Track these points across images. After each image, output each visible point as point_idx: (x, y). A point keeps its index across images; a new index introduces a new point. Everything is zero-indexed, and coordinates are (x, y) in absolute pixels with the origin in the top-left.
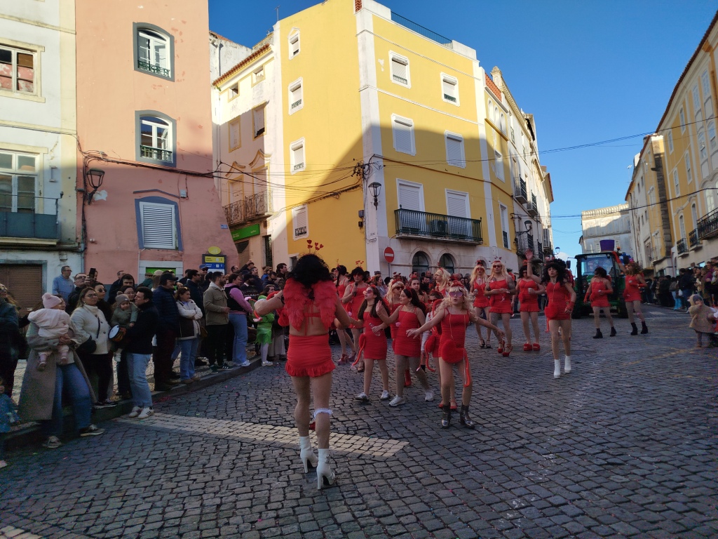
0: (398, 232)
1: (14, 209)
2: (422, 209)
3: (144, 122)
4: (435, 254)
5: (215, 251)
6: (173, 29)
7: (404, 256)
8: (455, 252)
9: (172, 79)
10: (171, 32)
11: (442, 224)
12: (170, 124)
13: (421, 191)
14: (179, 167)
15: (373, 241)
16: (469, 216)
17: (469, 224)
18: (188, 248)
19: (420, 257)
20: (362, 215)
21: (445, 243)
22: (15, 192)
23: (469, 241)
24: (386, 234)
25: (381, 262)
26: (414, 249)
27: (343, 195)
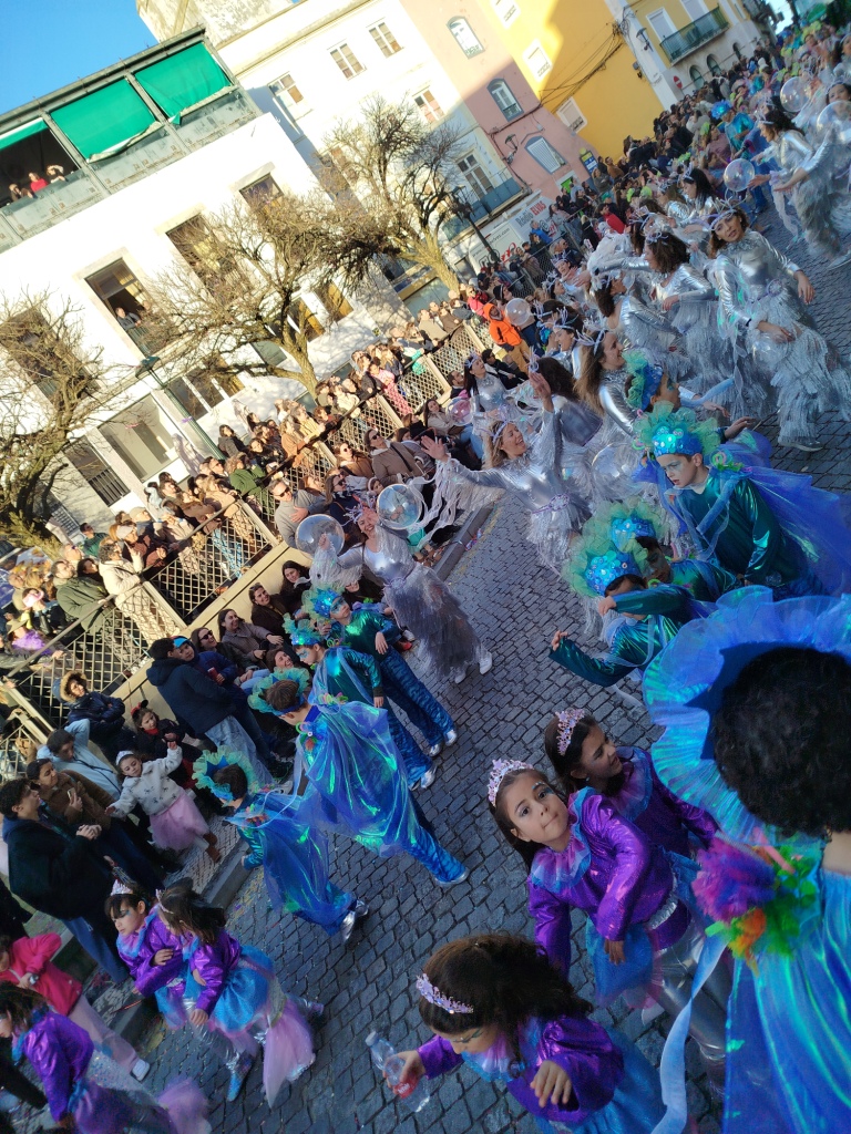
0: (671, 61)
1: (486, 193)
2: (674, 30)
3: (493, 92)
4: (701, 61)
5: (583, 152)
6: (461, 11)
7: (685, 78)
8: (713, 50)
9: (484, 50)
10: (462, 15)
11: (696, 31)
12: (503, 84)
13: (666, 15)
14: (526, 111)
15: (659, 80)
16: (706, 11)
17: (710, 18)
18: (569, 159)
19: (693, 70)
20: (636, 66)
21: (703, 47)
22: (479, 183)
23: (720, 31)
24: (664, 69)
25: (675, 92)
26: (687, 67)
27: (607, 63)
